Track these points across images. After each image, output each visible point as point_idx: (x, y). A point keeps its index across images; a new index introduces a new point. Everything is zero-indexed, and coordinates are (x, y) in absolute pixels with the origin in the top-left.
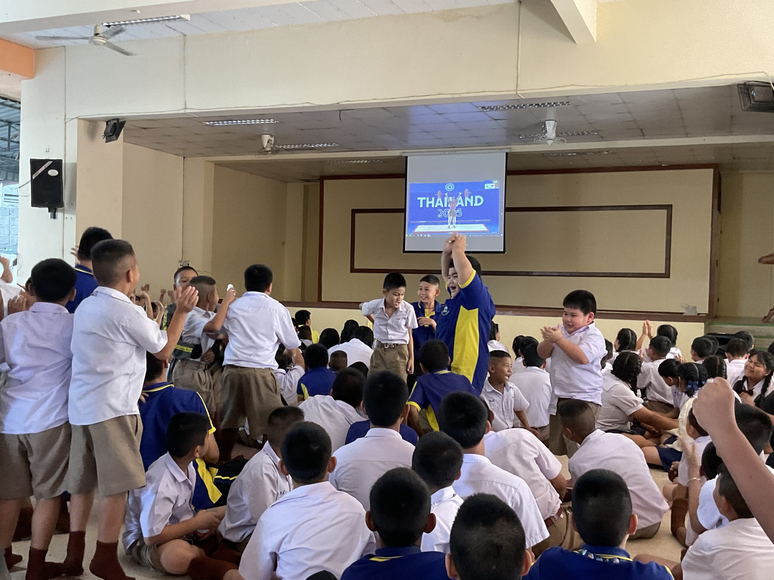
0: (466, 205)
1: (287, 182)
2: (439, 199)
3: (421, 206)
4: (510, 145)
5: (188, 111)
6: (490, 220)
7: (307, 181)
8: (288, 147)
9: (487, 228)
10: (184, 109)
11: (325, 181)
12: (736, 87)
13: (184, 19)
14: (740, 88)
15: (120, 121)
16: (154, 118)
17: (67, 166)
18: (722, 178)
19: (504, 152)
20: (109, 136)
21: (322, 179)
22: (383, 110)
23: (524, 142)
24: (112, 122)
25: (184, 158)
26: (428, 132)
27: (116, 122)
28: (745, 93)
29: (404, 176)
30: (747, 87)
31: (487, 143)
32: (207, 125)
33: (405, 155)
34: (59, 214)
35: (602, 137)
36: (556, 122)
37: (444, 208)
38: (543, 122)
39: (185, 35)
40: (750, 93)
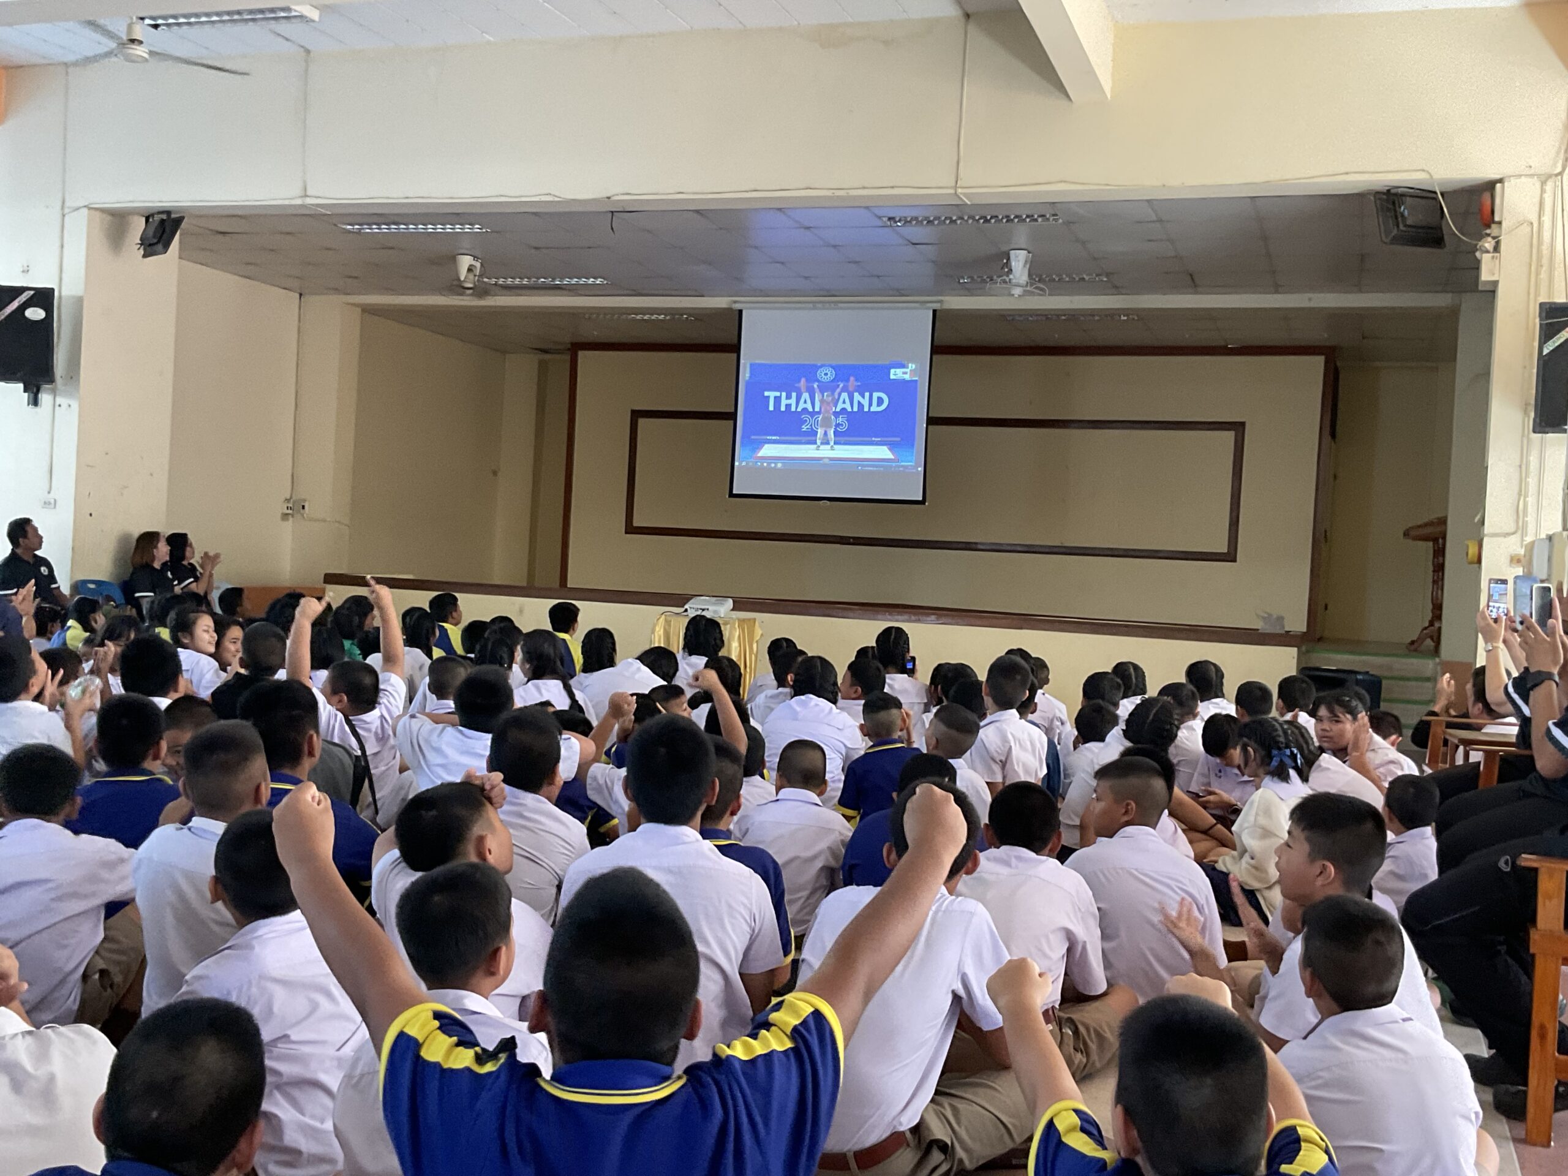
0: (855, 409)
1: (504, 352)
2: (806, 396)
3: (771, 408)
4: (941, 295)
5: (309, 201)
6: (898, 439)
7: (545, 351)
8: (509, 281)
9: (893, 454)
10: (302, 197)
11: (580, 353)
12: (1372, 198)
13: (306, 17)
14: (1380, 199)
15: (173, 216)
16: (240, 213)
17: (64, 300)
18: (1341, 376)
19: (928, 308)
20: (150, 245)
21: (576, 347)
22: (695, 215)
23: (968, 289)
24: (157, 218)
25: (301, 295)
26: (782, 263)
27: (164, 217)
28: (1388, 209)
29: (735, 348)
30: (1392, 197)
31: (898, 290)
32: (349, 232)
33: (737, 306)
34: (45, 398)
35: (1116, 287)
36: (1029, 252)
37: (813, 414)
38: (1004, 252)
39: (308, 52)
40: (1397, 209)
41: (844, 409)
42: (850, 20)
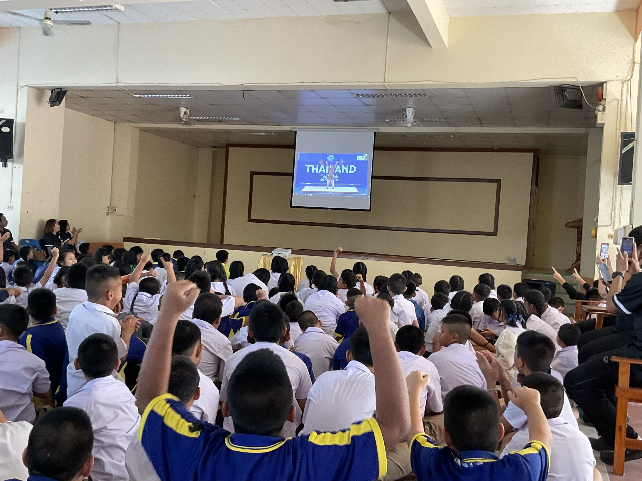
0: (343, 172)
1: (199, 148)
2: (322, 166)
3: (308, 171)
4: (378, 126)
5: (119, 84)
6: (360, 184)
7: (215, 147)
8: (201, 118)
9: (358, 191)
10: (116, 83)
11: (230, 148)
12: (553, 89)
13: (119, 9)
14: (557, 89)
15: (63, 90)
16: (91, 89)
17: (17, 124)
18: (540, 161)
19: (373, 131)
20: (53, 102)
21: (228, 146)
22: (278, 92)
23: (389, 124)
24: (56, 91)
25: (115, 123)
26: (313, 112)
27: (59, 90)
28: (560, 93)
29: (293, 147)
30: (561, 89)
31: (360, 124)
32: (135, 97)
33: (295, 130)
34: (9, 164)
35: (449, 124)
36: (414, 109)
37: (325, 174)
38: (404, 109)
39: (119, 23)
40: (564, 93)
41: (338, 172)
42: (342, 13)
